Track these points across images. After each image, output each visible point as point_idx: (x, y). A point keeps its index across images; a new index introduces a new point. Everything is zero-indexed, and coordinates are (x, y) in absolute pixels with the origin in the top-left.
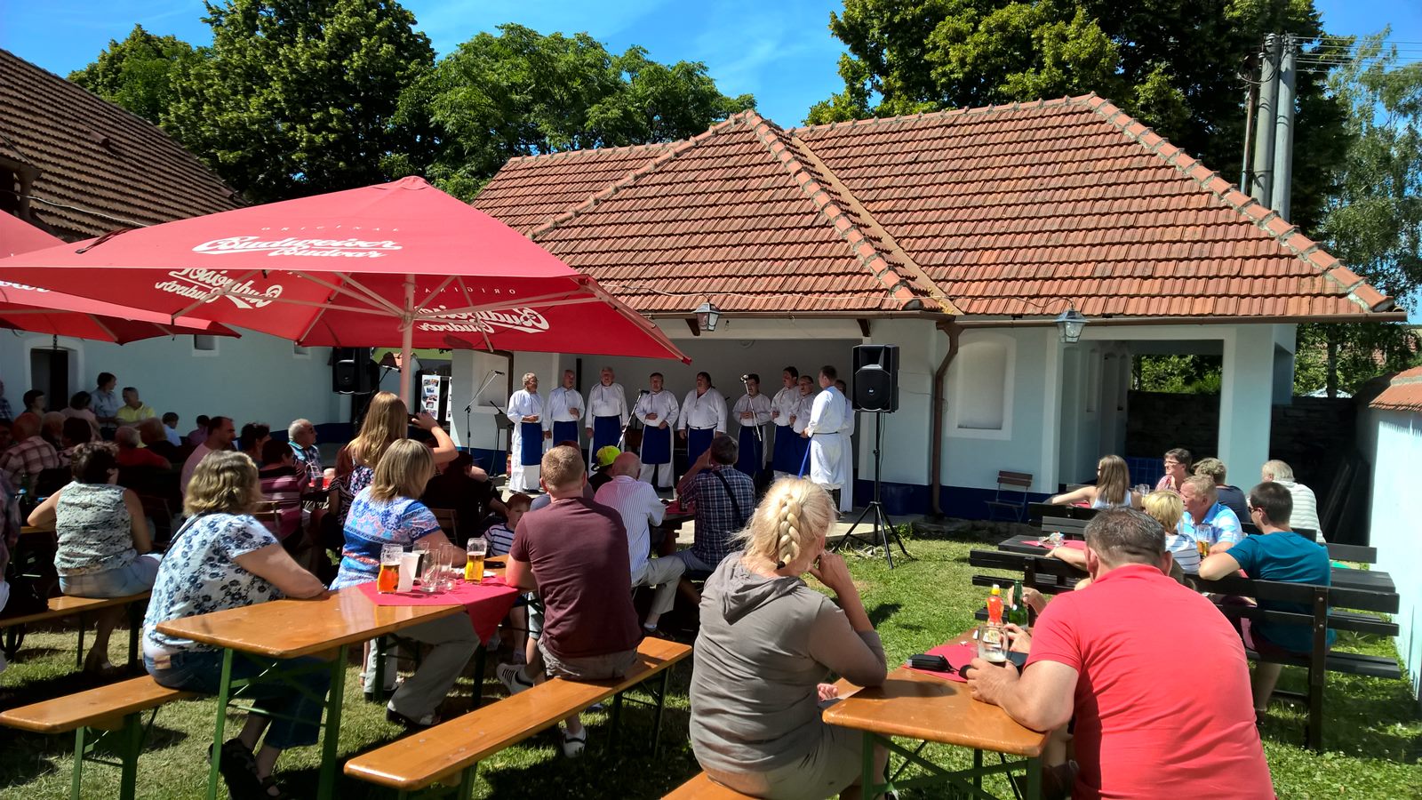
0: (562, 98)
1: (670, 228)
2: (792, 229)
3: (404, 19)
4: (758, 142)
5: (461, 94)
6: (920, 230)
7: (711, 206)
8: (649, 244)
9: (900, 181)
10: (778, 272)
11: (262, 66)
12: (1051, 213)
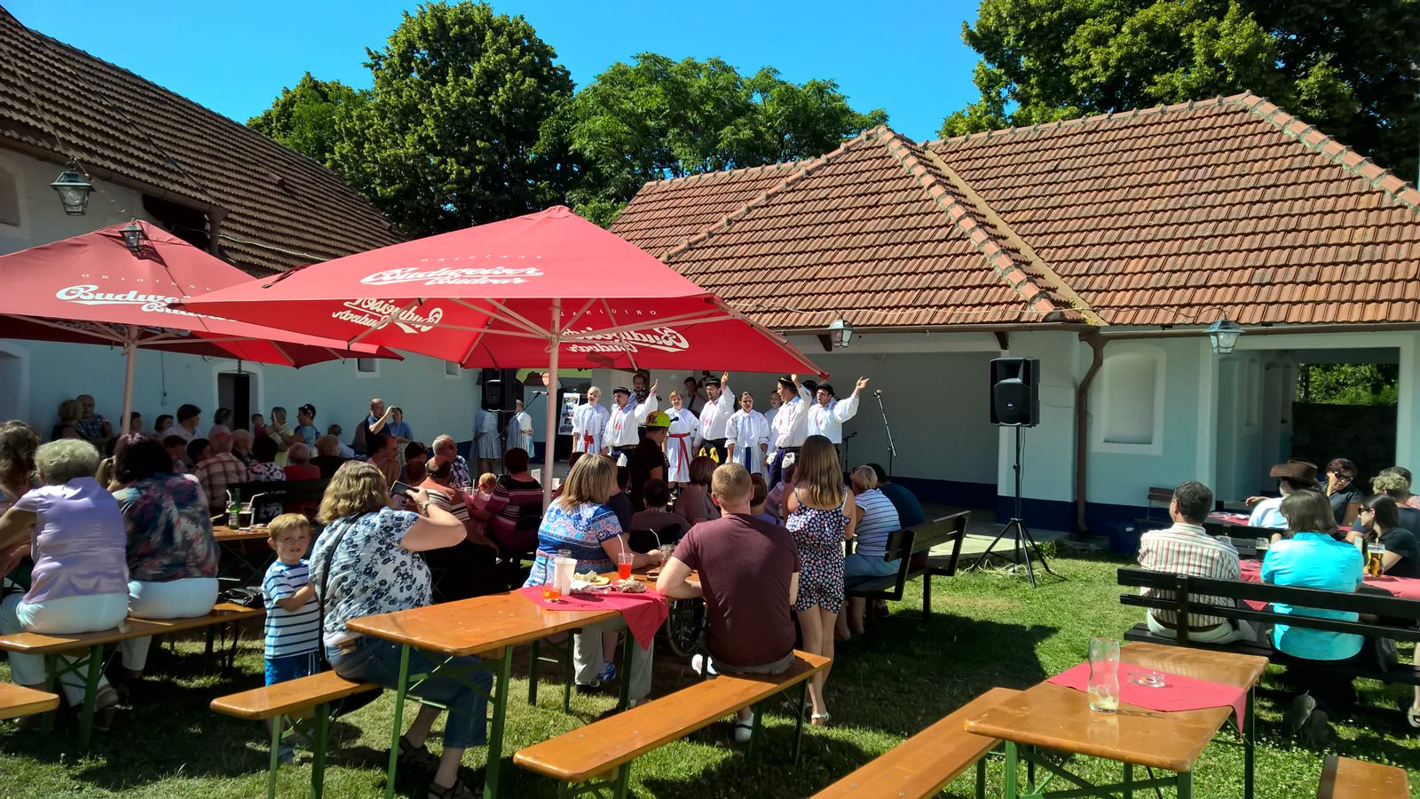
0: (695, 122)
1: (802, 246)
2: (926, 242)
3: (545, 53)
4: (890, 157)
5: (598, 123)
6: (1060, 240)
7: (842, 222)
8: (781, 262)
9: (1038, 190)
10: (911, 286)
11: (416, 105)
12: (1203, 219)
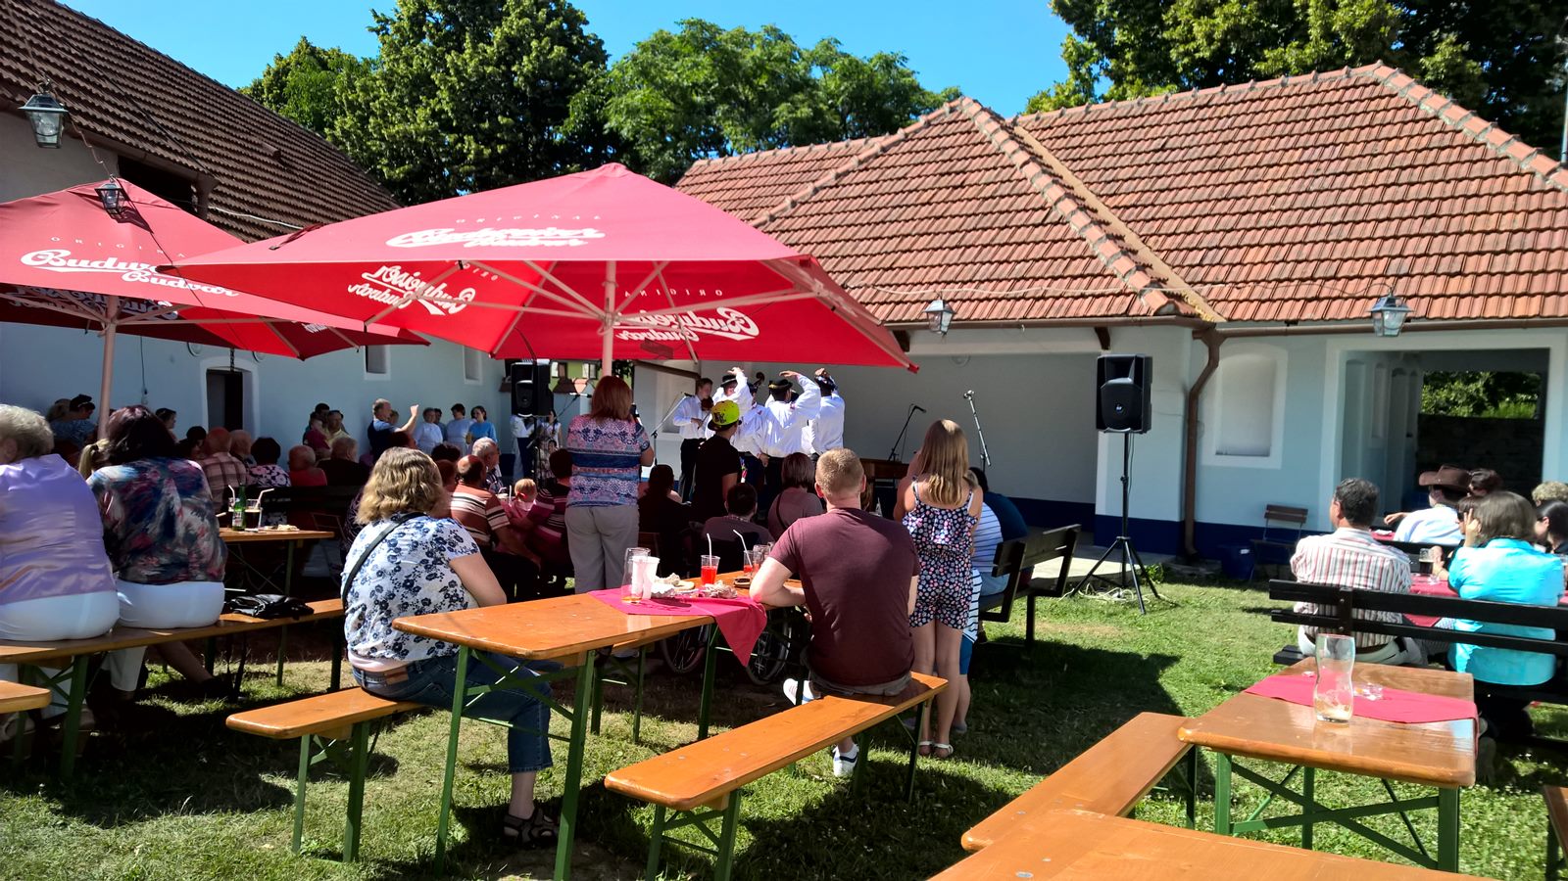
0: (747, 98)
1: (877, 231)
2: (1019, 227)
3: (574, 19)
4: (977, 132)
5: (639, 96)
6: (1169, 226)
7: (923, 205)
8: (854, 249)
9: (1144, 171)
10: (1003, 276)
11: (429, 75)
12: (1331, 203)
